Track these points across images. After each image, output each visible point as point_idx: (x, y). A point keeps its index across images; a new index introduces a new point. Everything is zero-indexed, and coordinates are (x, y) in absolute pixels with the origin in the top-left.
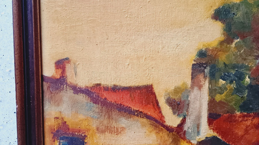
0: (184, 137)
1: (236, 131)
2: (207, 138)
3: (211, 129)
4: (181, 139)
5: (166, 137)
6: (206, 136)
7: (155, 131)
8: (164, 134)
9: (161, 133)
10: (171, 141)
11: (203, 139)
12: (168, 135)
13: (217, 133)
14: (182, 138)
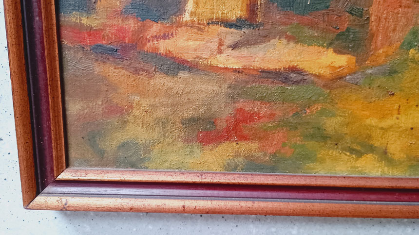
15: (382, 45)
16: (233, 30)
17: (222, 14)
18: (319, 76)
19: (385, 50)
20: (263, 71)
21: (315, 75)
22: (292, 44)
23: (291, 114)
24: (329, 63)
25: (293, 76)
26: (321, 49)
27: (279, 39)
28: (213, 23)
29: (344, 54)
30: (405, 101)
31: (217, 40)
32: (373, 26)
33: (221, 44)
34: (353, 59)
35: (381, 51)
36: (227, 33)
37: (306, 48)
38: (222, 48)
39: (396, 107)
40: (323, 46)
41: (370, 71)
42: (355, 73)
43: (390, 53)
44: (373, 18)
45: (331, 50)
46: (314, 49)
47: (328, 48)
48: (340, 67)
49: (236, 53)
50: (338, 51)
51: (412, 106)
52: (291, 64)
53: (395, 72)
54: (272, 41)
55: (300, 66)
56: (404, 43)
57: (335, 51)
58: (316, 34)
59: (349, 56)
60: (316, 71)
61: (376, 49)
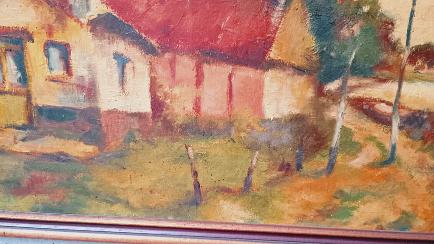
0: (71, 13)
1: (136, 7)
2: (99, 15)
3: (103, 3)
4: (66, 16)
5: (48, 14)
6: (98, 13)
7: (33, 5)
8: (44, 8)
9: (41, 8)
10: (55, 18)
11: (95, 17)
12: (50, 11)
13: (112, 8)
14: (68, 15)
15: (112, 140)
16: (21, 131)
17: (13, 122)
18: (78, 157)
19: (115, 143)
20: (43, 154)
21: (75, 157)
22: (58, 139)
23: (65, 179)
24: (82, 150)
25: (62, 157)
26: (75, 142)
27: (50, 136)
28: (8, 127)
29: (90, 145)
30: (133, 173)
31: (12, 136)
32: (105, 129)
33: (15, 139)
34: (97, 148)
35: (112, 144)
36: (18, 133)
37: (66, 141)
38: (16, 141)
39: (128, 176)
40: (76, 140)
41: (108, 155)
42: (99, 156)
43: (118, 144)
44: (103, 125)
45: (82, 143)
46: (71, 142)
47: (80, 142)
48: (89, 152)
49: (25, 143)
50: (86, 143)
51: (138, 176)
52: (60, 150)
53: (124, 156)
54: (46, 137)
55: (65, 152)
56: (125, 139)
57: (84, 143)
58: (71, 134)
59: (93, 146)
60: (76, 155)
61: (109, 142)
